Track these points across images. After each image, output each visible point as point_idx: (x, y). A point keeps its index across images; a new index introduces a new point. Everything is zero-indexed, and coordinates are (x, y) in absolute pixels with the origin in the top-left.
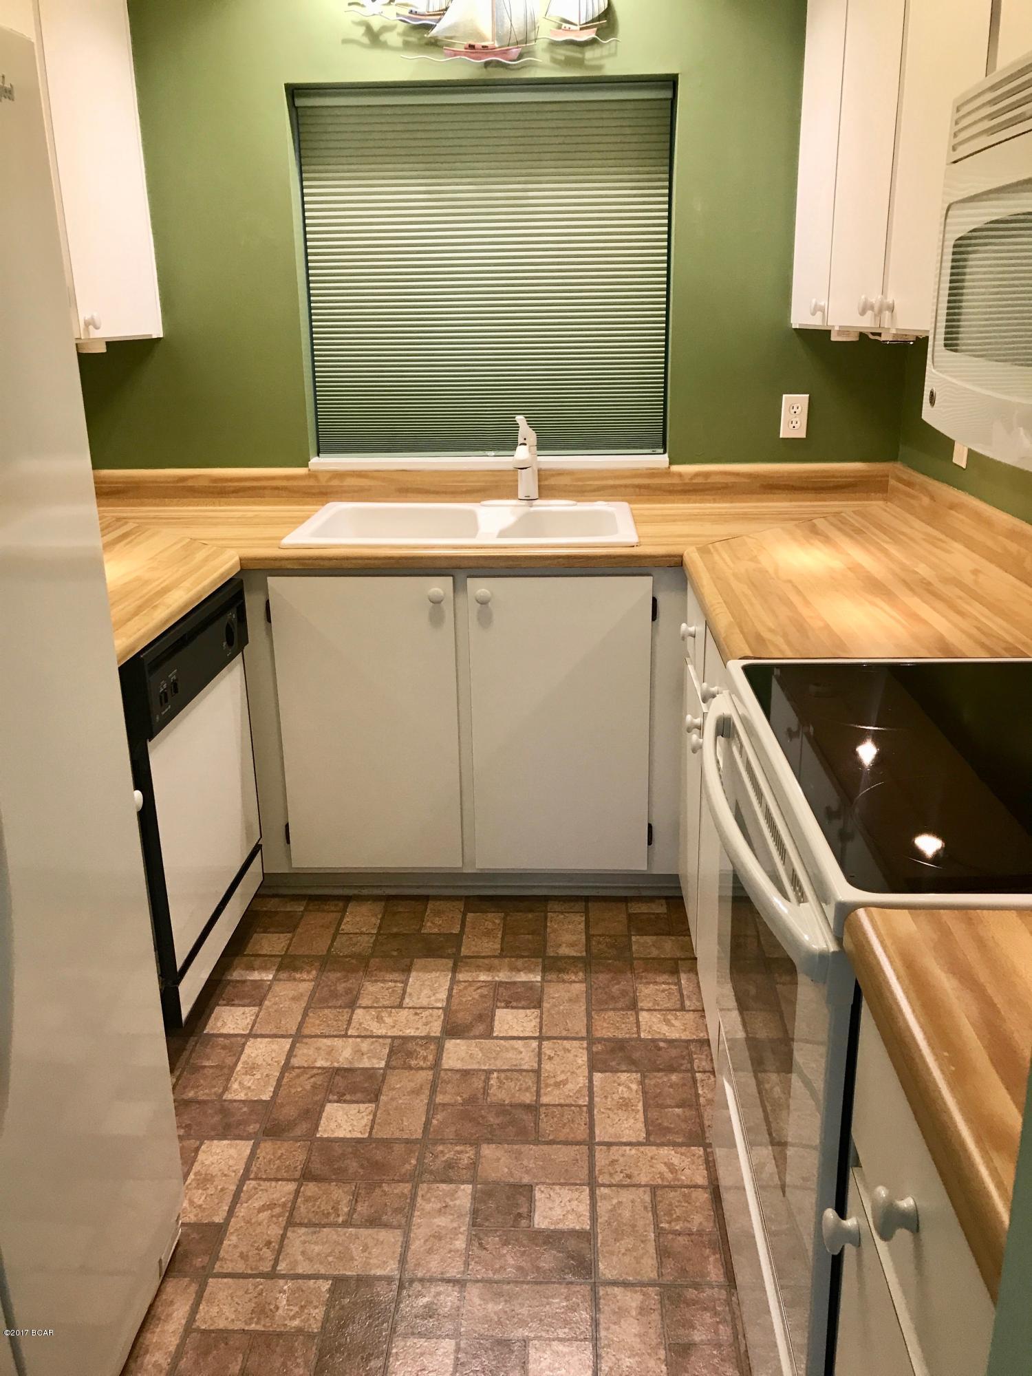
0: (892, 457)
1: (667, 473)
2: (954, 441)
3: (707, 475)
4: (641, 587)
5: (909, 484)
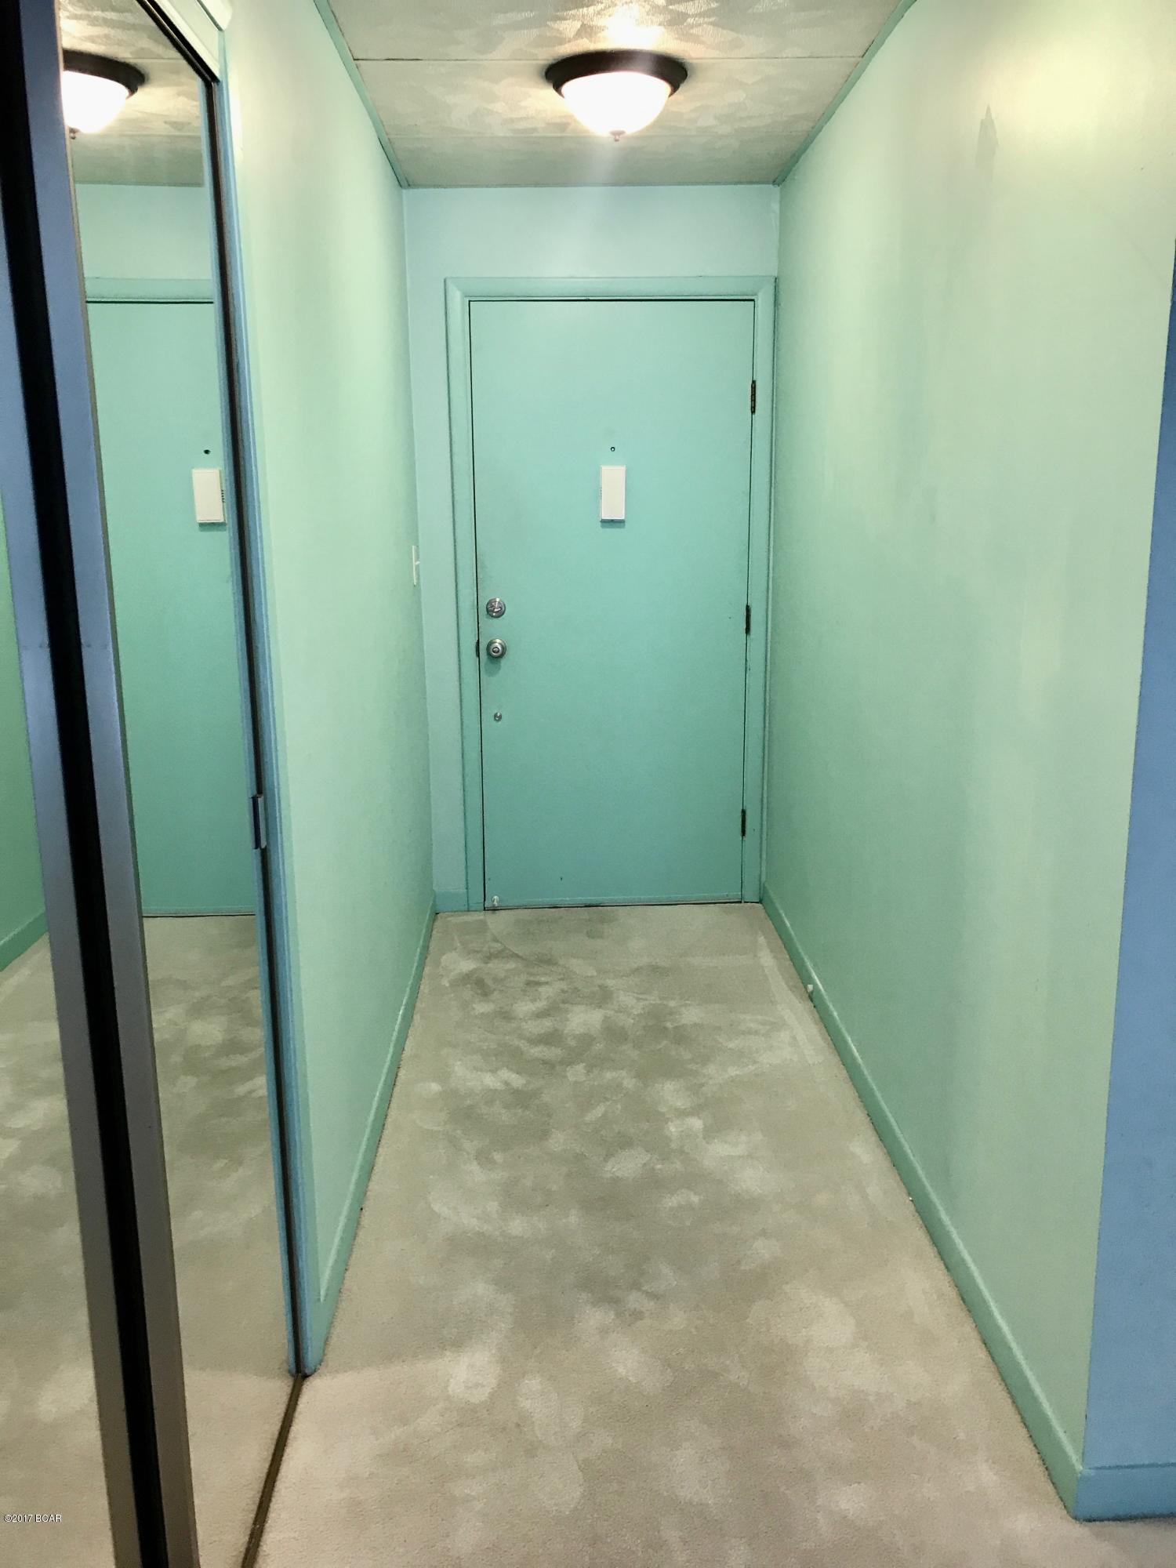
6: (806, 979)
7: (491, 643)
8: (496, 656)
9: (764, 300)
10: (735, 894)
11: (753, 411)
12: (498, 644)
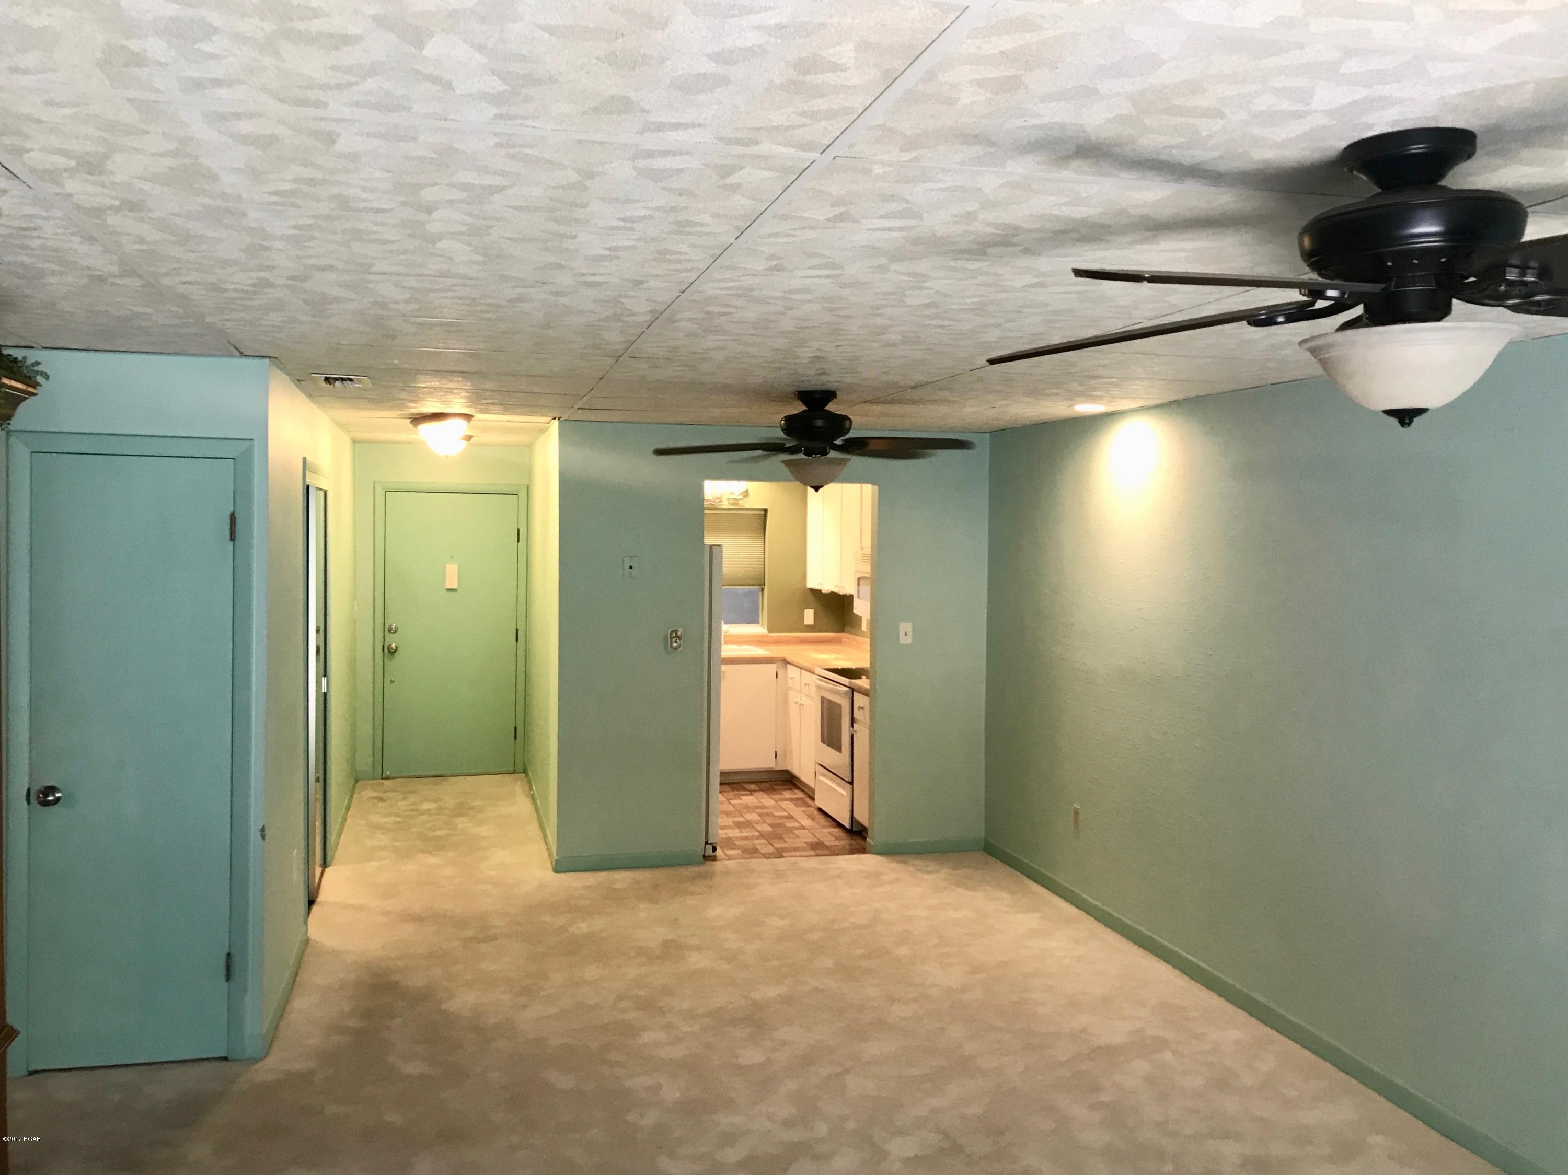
0: (842, 631)
1: (767, 636)
2: (861, 617)
3: (781, 637)
4: (773, 667)
5: (849, 639)
6: (531, 789)
7: (390, 645)
8: (392, 652)
9: (523, 495)
10: (511, 769)
11: (518, 541)
12: (393, 646)
